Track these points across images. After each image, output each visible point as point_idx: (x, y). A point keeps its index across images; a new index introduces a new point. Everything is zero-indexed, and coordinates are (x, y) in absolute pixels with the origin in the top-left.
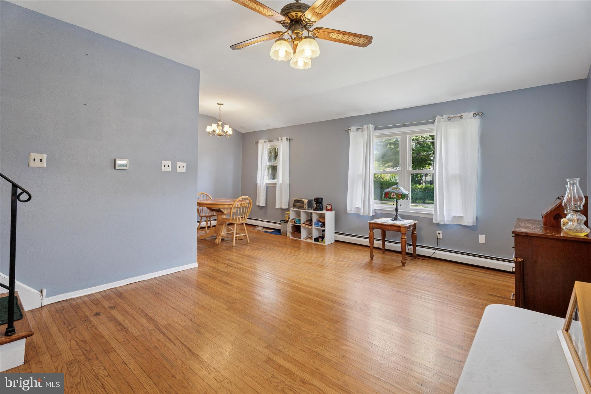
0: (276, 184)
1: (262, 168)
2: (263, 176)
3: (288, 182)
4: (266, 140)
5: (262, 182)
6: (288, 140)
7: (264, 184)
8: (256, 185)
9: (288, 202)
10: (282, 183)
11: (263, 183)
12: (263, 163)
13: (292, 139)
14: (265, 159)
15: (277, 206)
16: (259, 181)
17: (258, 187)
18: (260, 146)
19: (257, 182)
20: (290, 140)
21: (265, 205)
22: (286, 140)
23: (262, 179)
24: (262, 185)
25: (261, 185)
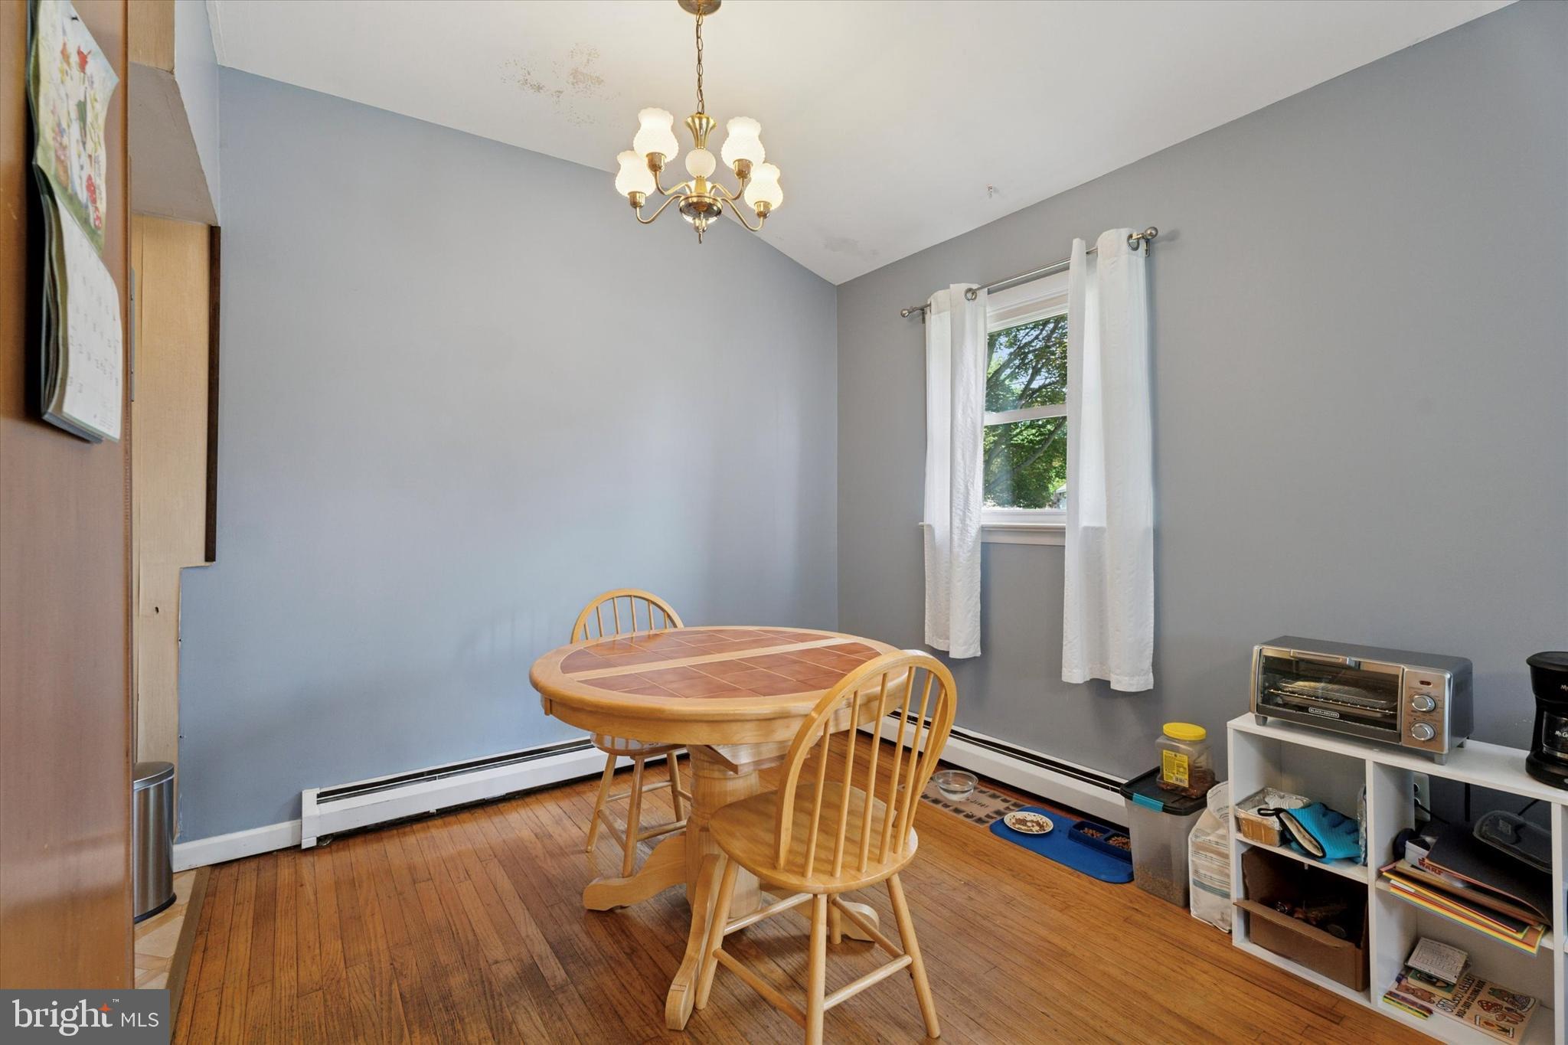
0: (1060, 532)
1: (958, 445)
2: (962, 488)
3: (1142, 515)
4: (975, 286)
5: (957, 523)
6: (1143, 245)
7: (973, 531)
8: (919, 534)
9: (1150, 651)
10: (1101, 522)
11: (964, 530)
12: (964, 412)
13: (1173, 237)
14: (973, 391)
15: (1075, 671)
16: (936, 514)
17: (934, 547)
18: (938, 327)
19: (927, 521)
20: (1149, 240)
21: (979, 654)
22: (1125, 246)
23: (957, 505)
24: (962, 540)
25: (956, 537)
